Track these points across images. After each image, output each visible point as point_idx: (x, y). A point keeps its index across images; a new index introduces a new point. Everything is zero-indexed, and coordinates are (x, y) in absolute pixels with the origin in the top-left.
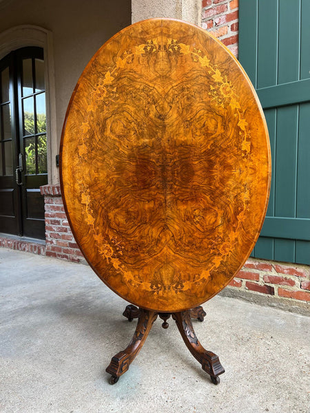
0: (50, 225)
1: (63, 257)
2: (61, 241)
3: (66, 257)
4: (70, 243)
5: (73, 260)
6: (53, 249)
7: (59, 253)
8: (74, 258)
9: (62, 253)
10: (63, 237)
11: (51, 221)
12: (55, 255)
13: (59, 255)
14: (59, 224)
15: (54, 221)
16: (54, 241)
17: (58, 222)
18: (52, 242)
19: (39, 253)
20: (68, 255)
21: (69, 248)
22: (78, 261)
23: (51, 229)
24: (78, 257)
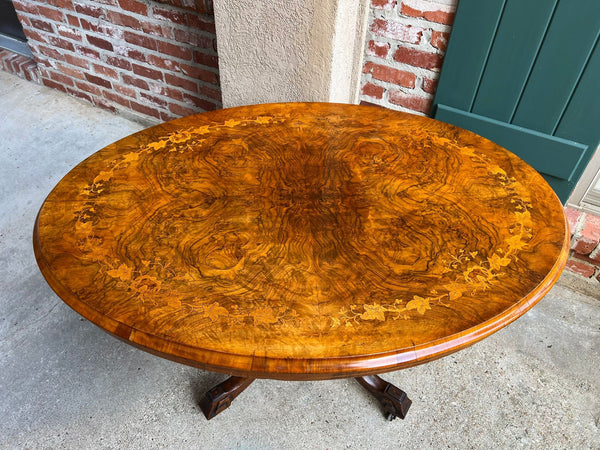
0: (34, 29)
1: (81, 95)
2: (65, 64)
3: (87, 97)
4: (86, 74)
5: (102, 106)
6: (55, 76)
7: (70, 87)
8: (103, 102)
9: (75, 88)
10: (69, 59)
11: (32, 20)
12: (61, 88)
13: (72, 92)
14: (52, 31)
15: (39, 22)
16: (52, 62)
17: (49, 28)
18: (48, 64)
19: (29, 78)
20: (88, 94)
21: (88, 83)
22: (112, 109)
23: (37, 37)
24: (109, 103)
